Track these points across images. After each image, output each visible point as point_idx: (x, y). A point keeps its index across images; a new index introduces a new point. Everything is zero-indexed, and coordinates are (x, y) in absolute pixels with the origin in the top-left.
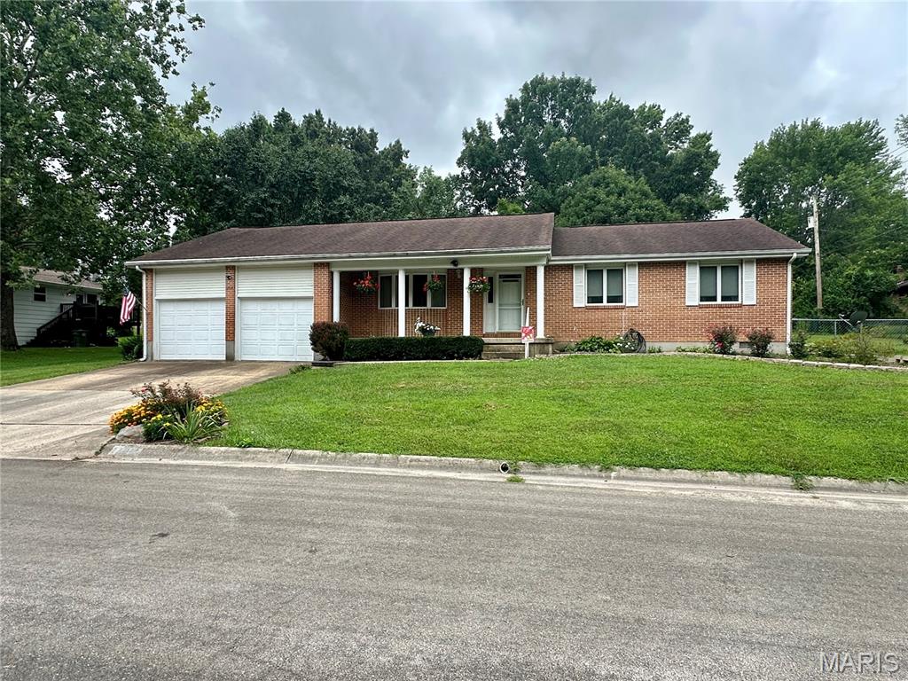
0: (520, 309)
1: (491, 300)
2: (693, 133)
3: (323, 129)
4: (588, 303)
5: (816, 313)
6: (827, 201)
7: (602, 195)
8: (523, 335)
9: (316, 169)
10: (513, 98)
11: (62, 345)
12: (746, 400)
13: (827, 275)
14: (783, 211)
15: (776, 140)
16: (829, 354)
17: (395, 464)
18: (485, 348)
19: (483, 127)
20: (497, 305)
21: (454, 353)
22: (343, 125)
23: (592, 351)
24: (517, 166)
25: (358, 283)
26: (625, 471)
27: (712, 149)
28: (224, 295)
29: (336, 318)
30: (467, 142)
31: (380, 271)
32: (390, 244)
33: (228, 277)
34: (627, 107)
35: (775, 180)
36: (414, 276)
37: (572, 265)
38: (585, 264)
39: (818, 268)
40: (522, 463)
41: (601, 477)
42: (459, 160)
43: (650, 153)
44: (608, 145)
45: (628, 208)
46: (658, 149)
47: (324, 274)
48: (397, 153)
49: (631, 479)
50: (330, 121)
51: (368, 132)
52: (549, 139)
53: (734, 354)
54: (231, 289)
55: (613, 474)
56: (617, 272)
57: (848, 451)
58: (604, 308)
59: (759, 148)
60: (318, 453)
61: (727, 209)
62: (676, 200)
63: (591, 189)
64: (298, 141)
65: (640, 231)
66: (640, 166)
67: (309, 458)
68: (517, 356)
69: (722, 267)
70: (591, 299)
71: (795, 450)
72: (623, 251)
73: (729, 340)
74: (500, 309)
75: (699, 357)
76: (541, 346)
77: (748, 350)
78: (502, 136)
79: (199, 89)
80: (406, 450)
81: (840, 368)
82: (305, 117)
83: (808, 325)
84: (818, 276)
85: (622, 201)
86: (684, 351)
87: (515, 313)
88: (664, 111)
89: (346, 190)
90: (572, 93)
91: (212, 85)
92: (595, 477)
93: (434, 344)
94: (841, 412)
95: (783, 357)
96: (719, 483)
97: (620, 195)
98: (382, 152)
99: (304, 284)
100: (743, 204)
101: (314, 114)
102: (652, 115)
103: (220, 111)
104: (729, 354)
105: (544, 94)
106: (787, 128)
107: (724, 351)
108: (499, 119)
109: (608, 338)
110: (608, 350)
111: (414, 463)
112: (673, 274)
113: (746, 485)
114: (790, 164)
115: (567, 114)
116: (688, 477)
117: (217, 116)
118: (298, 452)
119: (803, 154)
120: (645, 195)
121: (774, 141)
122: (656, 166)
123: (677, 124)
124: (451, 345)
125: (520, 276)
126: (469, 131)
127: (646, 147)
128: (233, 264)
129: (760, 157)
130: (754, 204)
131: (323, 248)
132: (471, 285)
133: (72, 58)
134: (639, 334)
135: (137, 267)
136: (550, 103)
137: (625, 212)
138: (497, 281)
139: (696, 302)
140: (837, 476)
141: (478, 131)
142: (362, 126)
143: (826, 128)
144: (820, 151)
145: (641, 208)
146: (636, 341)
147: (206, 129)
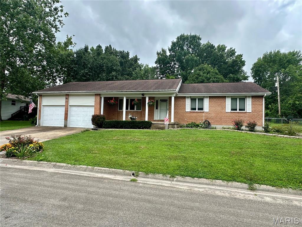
0: (167, 112)
1: (157, 108)
2: (236, 54)
3: (111, 51)
4: (191, 110)
5: (278, 116)
6: (283, 78)
7: (201, 74)
8: (165, 121)
9: (104, 63)
10: (174, 41)
11: (20, 120)
12: (240, 149)
13: (283, 103)
14: (267, 81)
15: (265, 57)
16: (278, 131)
17: (91, 171)
18: (152, 125)
19: (164, 51)
20: (159, 110)
21: (141, 127)
22: (118, 50)
23: (191, 127)
24: (175, 64)
25: (110, 101)
26: (180, 178)
27: (243, 60)
28: (65, 104)
29: (102, 113)
30: (158, 55)
31: (120, 97)
32: (122, 88)
33: (66, 98)
34: (213, 45)
35: (265, 70)
36: (131, 99)
37: (185, 96)
38: (190, 96)
39: (279, 101)
40: (140, 172)
41: (170, 180)
42: (156, 61)
43: (220, 60)
44: (206, 57)
45: (210, 78)
46: (222, 59)
47: (98, 97)
48: (136, 59)
49: (182, 182)
50: (114, 48)
51: (126, 52)
52: (185, 55)
53: (242, 130)
54: (67, 102)
55: (175, 179)
56: (201, 99)
57: (274, 173)
58: (197, 112)
59: (259, 59)
60: (65, 164)
61: (248, 80)
62: (229, 76)
63: (198, 71)
64: (100, 54)
65: (211, 85)
66: (217, 64)
67: (61, 167)
68: (163, 128)
69: (239, 99)
70: (192, 109)
71: (252, 172)
72: (203, 92)
73: (240, 125)
74: (160, 112)
75: (229, 131)
76: (173, 125)
77: (247, 129)
78: (170, 54)
79: (69, 37)
80: (99, 165)
81: (281, 137)
82: (106, 47)
83: (276, 120)
84: (279, 103)
85: (208, 76)
86: (225, 128)
87: (165, 113)
88: (226, 47)
89: (115, 70)
90: (194, 40)
91: (74, 36)
92: (167, 180)
93: (134, 123)
94: (276, 155)
95: (261, 132)
96: (217, 185)
97: (208, 74)
98: (131, 59)
99: (91, 101)
100: (254, 78)
101: (109, 46)
102: (222, 48)
103: (76, 44)
104: (241, 130)
105: (184, 40)
106: (268, 53)
107: (239, 129)
108: (169, 48)
109: (197, 123)
110: (197, 127)
111: (99, 170)
112: (221, 101)
113: (228, 187)
114: (270, 65)
115: (192, 47)
116: (205, 182)
117: (75, 46)
118: (58, 164)
119: (274, 62)
120: (217, 74)
121: (264, 57)
122: (222, 64)
123: (231, 51)
124: (140, 124)
125: (167, 100)
126: (159, 52)
127: (218, 58)
128: (68, 94)
129: (259, 63)
130: (258, 78)
131: (99, 89)
132: (148, 103)
133: (23, 25)
134: (209, 122)
135: (36, 94)
136: (186, 43)
137: (209, 79)
138: (159, 101)
139: (230, 111)
140: (267, 185)
141: (162, 52)
142: (124, 50)
143: (282, 53)
144: (280, 60)
145: (215, 78)
146: (207, 125)
147: (71, 50)
